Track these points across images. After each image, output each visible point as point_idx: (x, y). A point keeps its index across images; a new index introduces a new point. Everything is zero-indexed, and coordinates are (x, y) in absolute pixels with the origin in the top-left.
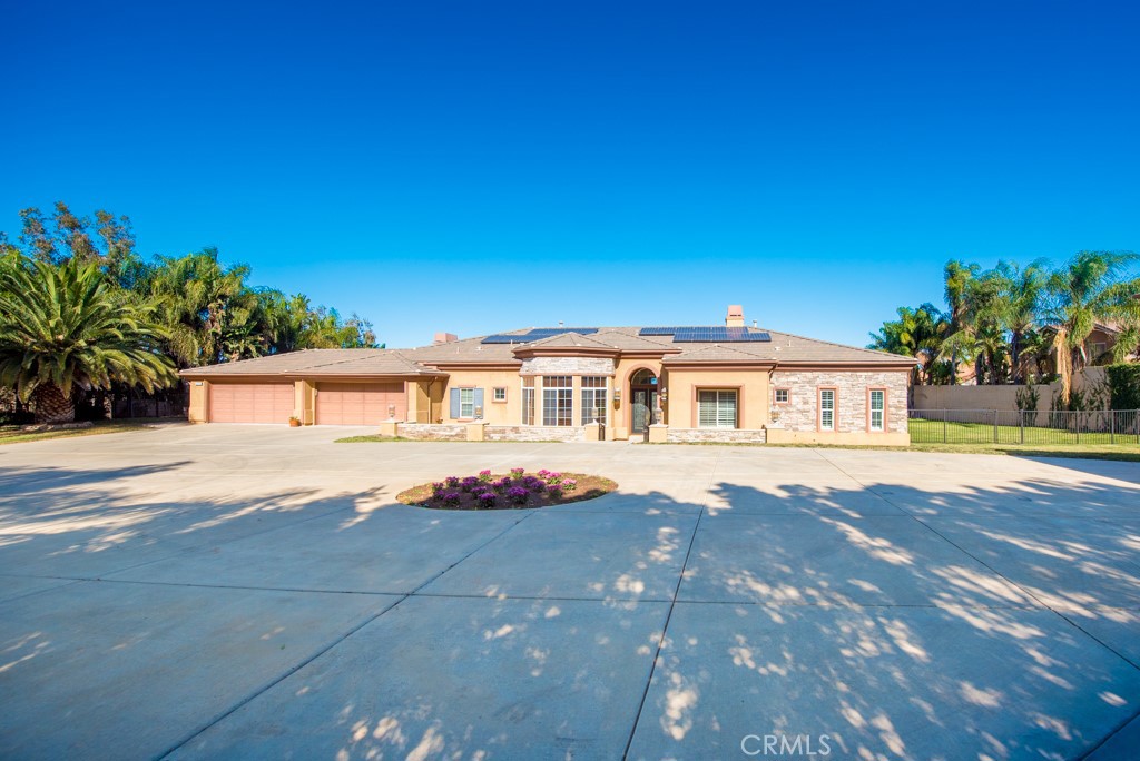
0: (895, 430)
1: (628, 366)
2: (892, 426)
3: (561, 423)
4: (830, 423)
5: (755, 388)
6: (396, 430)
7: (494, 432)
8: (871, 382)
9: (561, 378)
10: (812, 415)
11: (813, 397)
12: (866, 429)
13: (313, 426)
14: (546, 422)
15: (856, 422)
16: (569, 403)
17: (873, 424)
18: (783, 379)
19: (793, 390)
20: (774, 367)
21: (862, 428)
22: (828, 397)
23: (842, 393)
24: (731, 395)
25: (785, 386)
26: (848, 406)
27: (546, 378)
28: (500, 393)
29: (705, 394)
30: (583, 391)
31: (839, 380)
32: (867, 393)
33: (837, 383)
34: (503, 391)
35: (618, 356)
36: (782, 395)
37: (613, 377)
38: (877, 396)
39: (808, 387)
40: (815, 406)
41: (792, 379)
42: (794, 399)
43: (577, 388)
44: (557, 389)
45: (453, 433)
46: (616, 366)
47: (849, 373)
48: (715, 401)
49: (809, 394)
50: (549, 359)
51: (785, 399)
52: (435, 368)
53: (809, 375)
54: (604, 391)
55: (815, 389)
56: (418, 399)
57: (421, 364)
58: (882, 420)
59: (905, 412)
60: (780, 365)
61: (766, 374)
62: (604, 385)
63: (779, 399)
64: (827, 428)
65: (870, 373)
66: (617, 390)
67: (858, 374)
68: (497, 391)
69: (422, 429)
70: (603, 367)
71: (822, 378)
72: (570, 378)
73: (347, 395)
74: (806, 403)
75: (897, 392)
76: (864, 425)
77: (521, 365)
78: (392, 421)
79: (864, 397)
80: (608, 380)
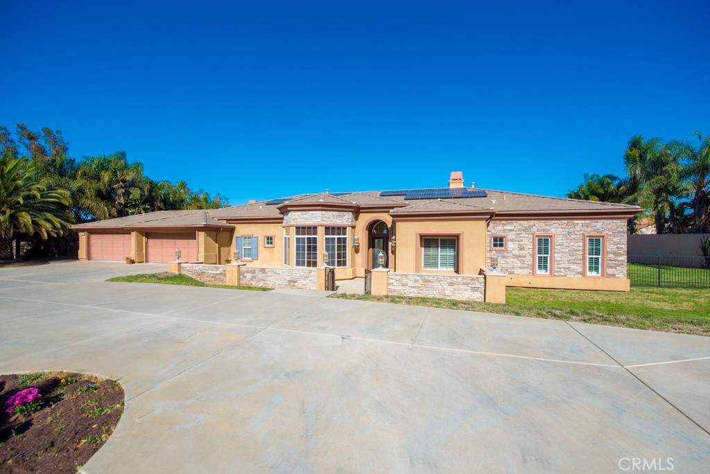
0: (614, 275)
1: (366, 219)
2: (610, 271)
3: (309, 265)
4: (545, 267)
5: (474, 235)
6: (180, 269)
7: (247, 272)
8: (589, 229)
9: (309, 228)
10: (528, 260)
11: (529, 244)
12: (583, 274)
13: (144, 264)
14: (298, 264)
15: (572, 267)
16: (315, 248)
17: (591, 269)
18: (499, 228)
19: (509, 237)
20: (491, 216)
21: (578, 273)
22: (544, 244)
23: (558, 240)
24: (451, 242)
25: (502, 234)
26: (563, 252)
27: (298, 228)
28: (270, 240)
29: (428, 241)
30: (326, 239)
31: (555, 228)
32: (584, 240)
33: (553, 231)
34: (271, 239)
35: (357, 211)
36: (499, 242)
37: (353, 227)
38: (595, 244)
39: (524, 235)
40: (531, 251)
41: (509, 227)
42: (510, 246)
43: (321, 237)
44: (306, 237)
45: (218, 272)
46: (356, 219)
47: (566, 221)
48: (438, 247)
49: (525, 241)
50: (300, 213)
51: (501, 245)
52: (225, 222)
53: (525, 223)
54: (345, 239)
55: (531, 236)
56: (206, 244)
57: (216, 219)
58: (600, 266)
59: (624, 258)
60: (498, 215)
61: (484, 223)
62: (345, 234)
63: (495, 245)
64: (543, 272)
65: (587, 221)
66: (356, 237)
67: (575, 222)
68: (268, 239)
69: (197, 268)
70: (345, 219)
71: (538, 226)
72: (315, 228)
73: (165, 241)
74: (521, 248)
75: (616, 239)
76: (580, 270)
77: (282, 219)
78: (177, 261)
79: (581, 244)
80: (348, 230)
